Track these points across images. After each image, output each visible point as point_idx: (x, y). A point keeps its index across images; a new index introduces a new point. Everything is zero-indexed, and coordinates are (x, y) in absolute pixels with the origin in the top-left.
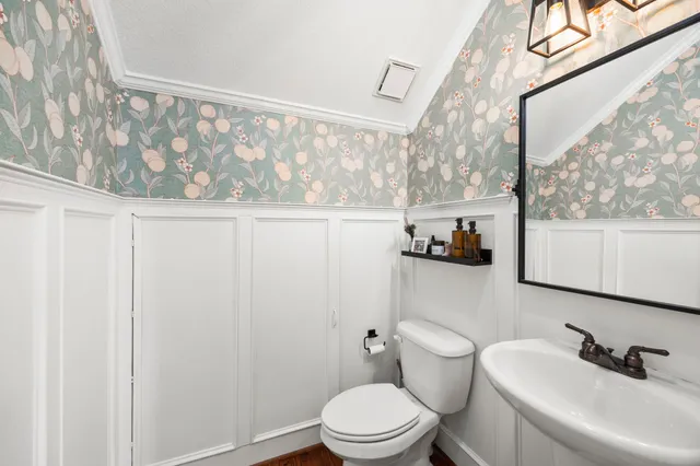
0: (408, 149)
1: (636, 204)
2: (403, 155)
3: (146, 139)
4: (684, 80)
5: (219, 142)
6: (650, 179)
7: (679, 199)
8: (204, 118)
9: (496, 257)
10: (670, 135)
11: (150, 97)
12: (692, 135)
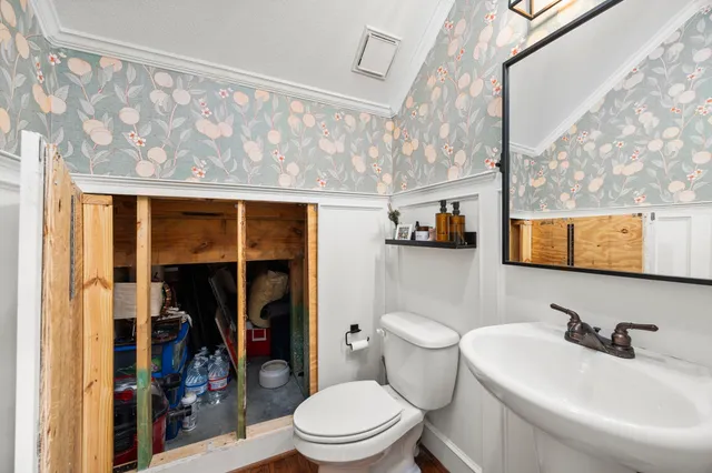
0: (393, 132)
1: (624, 192)
2: (388, 139)
3: (88, 106)
4: (669, 65)
5: (177, 115)
6: (637, 167)
7: (665, 185)
8: (159, 87)
9: (480, 240)
10: (656, 122)
11: (93, 59)
12: (677, 120)
